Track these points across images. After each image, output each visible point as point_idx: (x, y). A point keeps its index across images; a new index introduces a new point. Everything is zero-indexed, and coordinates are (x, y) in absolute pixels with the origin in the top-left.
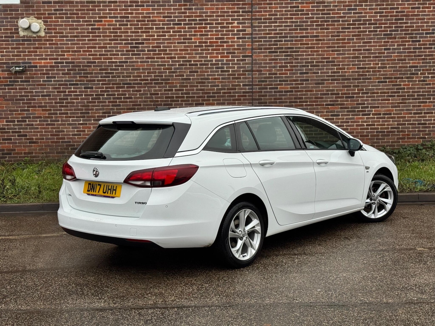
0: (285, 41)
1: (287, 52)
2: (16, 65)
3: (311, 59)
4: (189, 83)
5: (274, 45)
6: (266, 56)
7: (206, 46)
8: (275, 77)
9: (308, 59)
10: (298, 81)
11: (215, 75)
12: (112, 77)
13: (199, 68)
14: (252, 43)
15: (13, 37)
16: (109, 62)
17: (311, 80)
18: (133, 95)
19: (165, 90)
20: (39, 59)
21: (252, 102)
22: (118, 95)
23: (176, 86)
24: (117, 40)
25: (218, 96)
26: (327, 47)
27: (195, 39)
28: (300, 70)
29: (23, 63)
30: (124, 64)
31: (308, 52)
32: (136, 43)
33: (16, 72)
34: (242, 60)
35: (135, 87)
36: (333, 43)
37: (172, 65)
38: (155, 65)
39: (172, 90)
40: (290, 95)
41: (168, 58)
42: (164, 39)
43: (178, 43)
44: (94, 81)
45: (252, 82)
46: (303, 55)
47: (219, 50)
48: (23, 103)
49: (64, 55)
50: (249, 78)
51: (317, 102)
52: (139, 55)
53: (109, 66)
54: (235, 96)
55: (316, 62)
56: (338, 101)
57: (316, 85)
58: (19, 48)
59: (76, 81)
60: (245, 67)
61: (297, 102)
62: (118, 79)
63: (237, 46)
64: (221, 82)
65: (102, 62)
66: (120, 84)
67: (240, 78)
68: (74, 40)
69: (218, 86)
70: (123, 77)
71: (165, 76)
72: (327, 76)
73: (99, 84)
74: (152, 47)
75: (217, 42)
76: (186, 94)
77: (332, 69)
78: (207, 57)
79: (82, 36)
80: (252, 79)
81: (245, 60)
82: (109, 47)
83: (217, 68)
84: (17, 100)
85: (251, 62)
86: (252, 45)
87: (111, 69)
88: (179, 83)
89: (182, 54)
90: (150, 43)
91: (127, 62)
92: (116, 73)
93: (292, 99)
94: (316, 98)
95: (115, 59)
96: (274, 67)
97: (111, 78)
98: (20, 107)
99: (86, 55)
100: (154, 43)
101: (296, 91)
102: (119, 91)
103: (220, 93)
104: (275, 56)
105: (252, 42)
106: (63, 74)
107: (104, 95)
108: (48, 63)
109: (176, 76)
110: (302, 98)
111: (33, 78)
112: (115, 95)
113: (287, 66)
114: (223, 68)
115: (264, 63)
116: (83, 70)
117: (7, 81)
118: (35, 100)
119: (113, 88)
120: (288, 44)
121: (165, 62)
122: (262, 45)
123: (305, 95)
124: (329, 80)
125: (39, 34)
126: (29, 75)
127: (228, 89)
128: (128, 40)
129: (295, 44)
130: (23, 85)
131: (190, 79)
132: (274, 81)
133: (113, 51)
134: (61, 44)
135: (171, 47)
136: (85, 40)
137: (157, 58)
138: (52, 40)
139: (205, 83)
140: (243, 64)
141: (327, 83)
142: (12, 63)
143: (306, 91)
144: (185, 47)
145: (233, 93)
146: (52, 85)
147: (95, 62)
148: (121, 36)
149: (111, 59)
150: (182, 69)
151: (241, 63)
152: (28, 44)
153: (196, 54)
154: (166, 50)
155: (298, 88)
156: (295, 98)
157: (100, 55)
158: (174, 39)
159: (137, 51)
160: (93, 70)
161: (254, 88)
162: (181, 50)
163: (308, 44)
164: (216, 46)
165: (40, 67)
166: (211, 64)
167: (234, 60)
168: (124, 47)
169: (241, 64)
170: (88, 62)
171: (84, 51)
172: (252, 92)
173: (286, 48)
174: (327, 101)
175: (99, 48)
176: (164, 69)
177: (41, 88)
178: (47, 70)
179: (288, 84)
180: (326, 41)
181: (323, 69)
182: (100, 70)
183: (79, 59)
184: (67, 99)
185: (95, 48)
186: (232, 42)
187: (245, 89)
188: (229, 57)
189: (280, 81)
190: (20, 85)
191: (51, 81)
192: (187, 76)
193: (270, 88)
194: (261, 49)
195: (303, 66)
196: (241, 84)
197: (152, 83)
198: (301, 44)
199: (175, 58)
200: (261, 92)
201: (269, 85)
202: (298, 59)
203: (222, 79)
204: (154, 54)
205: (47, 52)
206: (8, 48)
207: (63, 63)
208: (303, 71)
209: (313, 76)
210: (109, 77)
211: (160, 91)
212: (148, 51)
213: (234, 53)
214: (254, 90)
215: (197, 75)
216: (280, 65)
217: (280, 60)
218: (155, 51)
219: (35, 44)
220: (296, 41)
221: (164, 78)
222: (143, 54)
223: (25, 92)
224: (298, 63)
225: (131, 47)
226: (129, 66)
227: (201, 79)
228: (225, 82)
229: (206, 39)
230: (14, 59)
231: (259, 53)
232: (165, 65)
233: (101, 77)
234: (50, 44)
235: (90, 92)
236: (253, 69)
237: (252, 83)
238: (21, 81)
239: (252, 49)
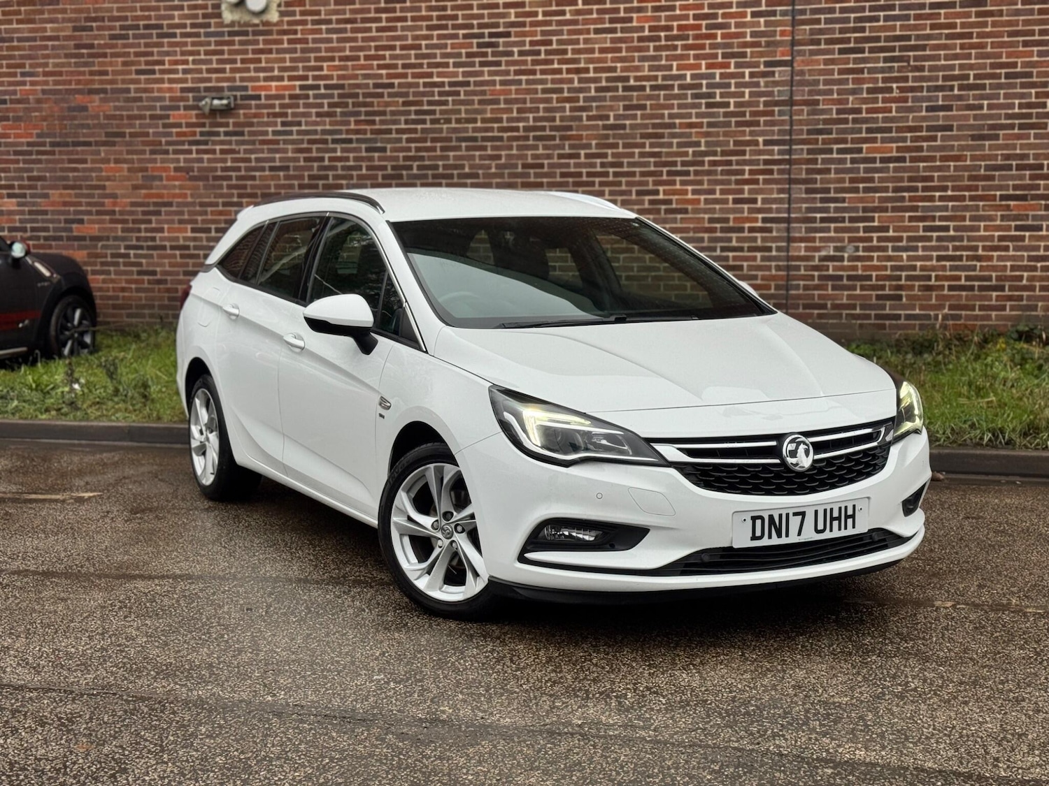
0: (887, 18)
1: (893, 49)
2: (214, 94)
3: (962, 67)
4: (622, 137)
5: (855, 30)
6: (833, 62)
7: (667, 38)
8: (855, 121)
9: (952, 67)
10: (920, 129)
11: (690, 116)
12: (433, 122)
13: (649, 97)
14: (793, 26)
15: (208, 25)
16: (425, 85)
17: (960, 128)
18: (481, 167)
19: (561, 156)
20: (266, 79)
21: (789, 189)
22: (445, 167)
23: (588, 146)
24: (445, 27)
25: (696, 173)
26: (1011, 34)
27: (639, 19)
28: (929, 99)
29: (231, 89)
30: (462, 90)
31: (953, 47)
32: (491, 35)
33: (214, 112)
34: (764, 75)
35: (484, 148)
36: (1026, 23)
37: (580, 90)
38: (536, 91)
39: (577, 156)
40: (896, 170)
41: (569, 71)
42: (559, 23)
43: (597, 31)
44: (389, 131)
45: (790, 132)
46: (938, 58)
47: (702, 47)
48: (229, 187)
49: (321, 68)
50: (782, 123)
51: (976, 188)
52: (498, 64)
53: (424, 94)
54: (742, 172)
55: (976, 77)
56: (1037, 187)
57: (972, 140)
58: (222, 52)
59: (348, 132)
60: (771, 94)
61: (915, 189)
62: (445, 126)
63: (753, 34)
64: (707, 134)
65: (410, 85)
66: (450, 140)
67: (757, 124)
68: (345, 30)
69: (698, 144)
70: (458, 121)
71: (562, 119)
72: (1008, 116)
73: (400, 140)
74: (532, 43)
75: (699, 27)
76: (613, 165)
77: (1022, 96)
78: (670, 68)
79: (364, 20)
80: (791, 125)
81: (773, 73)
82: (427, 47)
83: (695, 96)
84: (216, 178)
85: (789, 78)
86: (793, 33)
87: (430, 103)
88: (596, 137)
89: (604, 60)
90: (524, 34)
91: (467, 84)
92: (442, 112)
93: (901, 179)
94: (971, 178)
95: (440, 75)
96: (853, 92)
97: (428, 126)
98: (222, 196)
99: (371, 67)
100: (534, 34)
101: (913, 159)
102: (447, 158)
103: (702, 163)
104: (856, 61)
105: (794, 23)
106: (318, 115)
107: (410, 168)
108: (285, 88)
109: (589, 118)
110: (931, 179)
111: (251, 125)
112: (436, 167)
113: (890, 90)
114: (712, 95)
115: (826, 82)
116: (365, 105)
117: (194, 134)
118: (253, 178)
119: (433, 149)
120: (893, 28)
121: (562, 81)
122: (821, 31)
123: (939, 169)
124: (1012, 127)
125: (266, 17)
126: (242, 119)
127: (724, 153)
128: (471, 26)
129: (915, 27)
130: (230, 143)
131: (623, 127)
132: (853, 131)
133: (434, 56)
134: (315, 41)
135: (577, 42)
136: (369, 30)
137: (543, 72)
138: (295, 32)
139: (662, 136)
140: (767, 84)
141: (1006, 137)
142: (207, 89)
143: (943, 159)
144: (613, 40)
145: (738, 163)
146: (293, 142)
147: (391, 85)
148: (455, 17)
149: (430, 75)
150: (604, 99)
151: (762, 81)
152: (241, 43)
153: (642, 59)
154: (565, 52)
155: (920, 149)
156: (911, 179)
157: (405, 66)
158: (586, 22)
159: (494, 54)
160: (387, 104)
161: (796, 150)
162: (602, 50)
163: (953, 26)
164: (696, 37)
165: (268, 97)
166: (681, 87)
167: (743, 75)
168: (462, 46)
169: (762, 84)
170: (376, 86)
171: (367, 58)
172: (789, 162)
173: (887, 39)
174: (1007, 188)
175: (403, 48)
176: (559, 100)
177: (270, 151)
178: (282, 106)
179: (892, 140)
180: (1007, 16)
181: (997, 96)
182: (405, 104)
183: (355, 77)
184: (326, 177)
185: (393, 48)
186: (737, 25)
187: (771, 153)
188: (727, 66)
189: (869, 130)
190: (222, 143)
191: (290, 133)
192: (617, 117)
193: (840, 151)
194: (818, 42)
195: (938, 88)
196: (761, 139)
197: (527, 138)
198: (933, 27)
199: (587, 70)
200: (815, 161)
201: (837, 141)
202: (921, 69)
203: (710, 125)
204: (535, 62)
205: (284, 60)
206: (198, 53)
207: (317, 87)
208: (938, 101)
209: (966, 118)
210: (424, 122)
211: (549, 157)
212: (521, 53)
213: (744, 55)
214: (793, 157)
215: (643, 117)
216: (871, 85)
217: (871, 71)
218: (538, 53)
219: (257, 42)
220: (917, 17)
221: (558, 123)
222: (508, 63)
223: (234, 160)
224: (922, 79)
225: (479, 45)
226: (474, 93)
227: (655, 126)
228: (718, 134)
229: (668, 18)
230: (209, 80)
231: (812, 53)
232: (561, 91)
233: (407, 122)
234: (290, 41)
235: (380, 159)
236: (795, 98)
237: (791, 135)
238: (226, 134)
239: (793, 43)
